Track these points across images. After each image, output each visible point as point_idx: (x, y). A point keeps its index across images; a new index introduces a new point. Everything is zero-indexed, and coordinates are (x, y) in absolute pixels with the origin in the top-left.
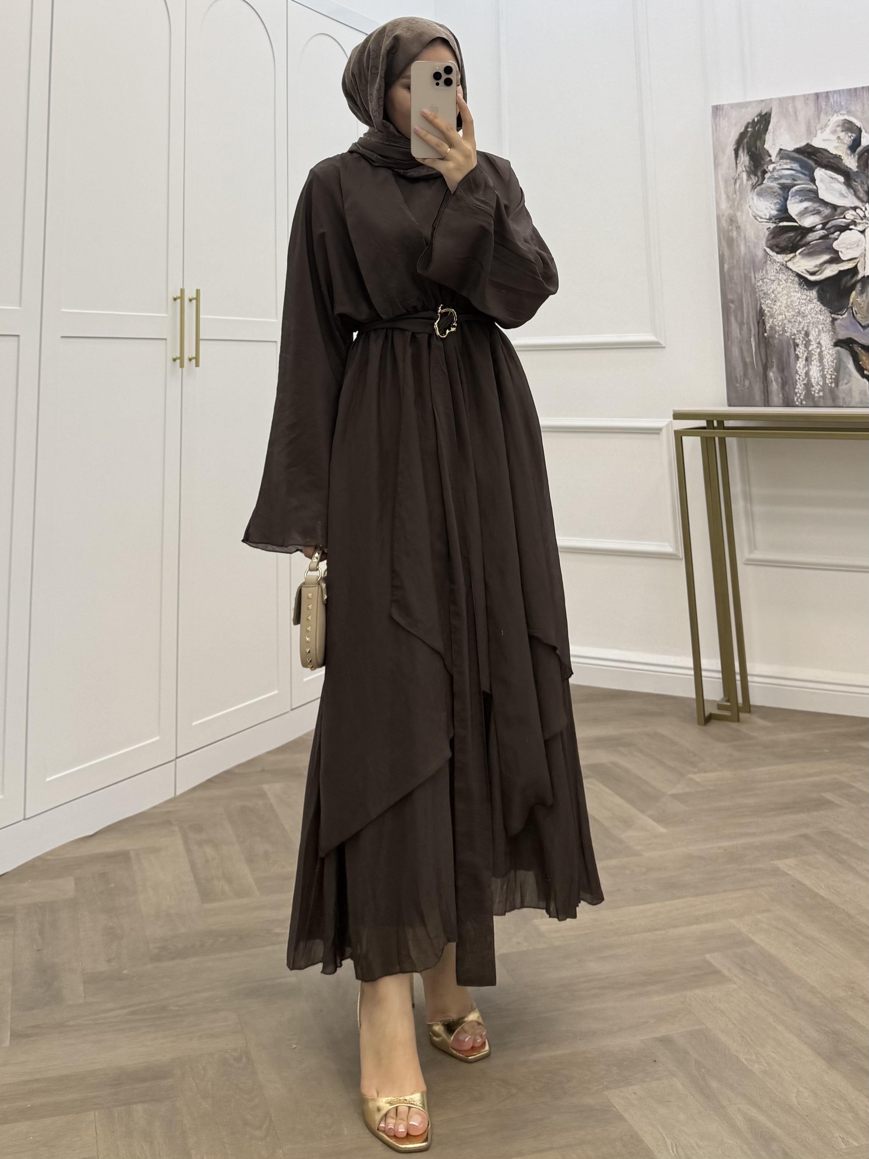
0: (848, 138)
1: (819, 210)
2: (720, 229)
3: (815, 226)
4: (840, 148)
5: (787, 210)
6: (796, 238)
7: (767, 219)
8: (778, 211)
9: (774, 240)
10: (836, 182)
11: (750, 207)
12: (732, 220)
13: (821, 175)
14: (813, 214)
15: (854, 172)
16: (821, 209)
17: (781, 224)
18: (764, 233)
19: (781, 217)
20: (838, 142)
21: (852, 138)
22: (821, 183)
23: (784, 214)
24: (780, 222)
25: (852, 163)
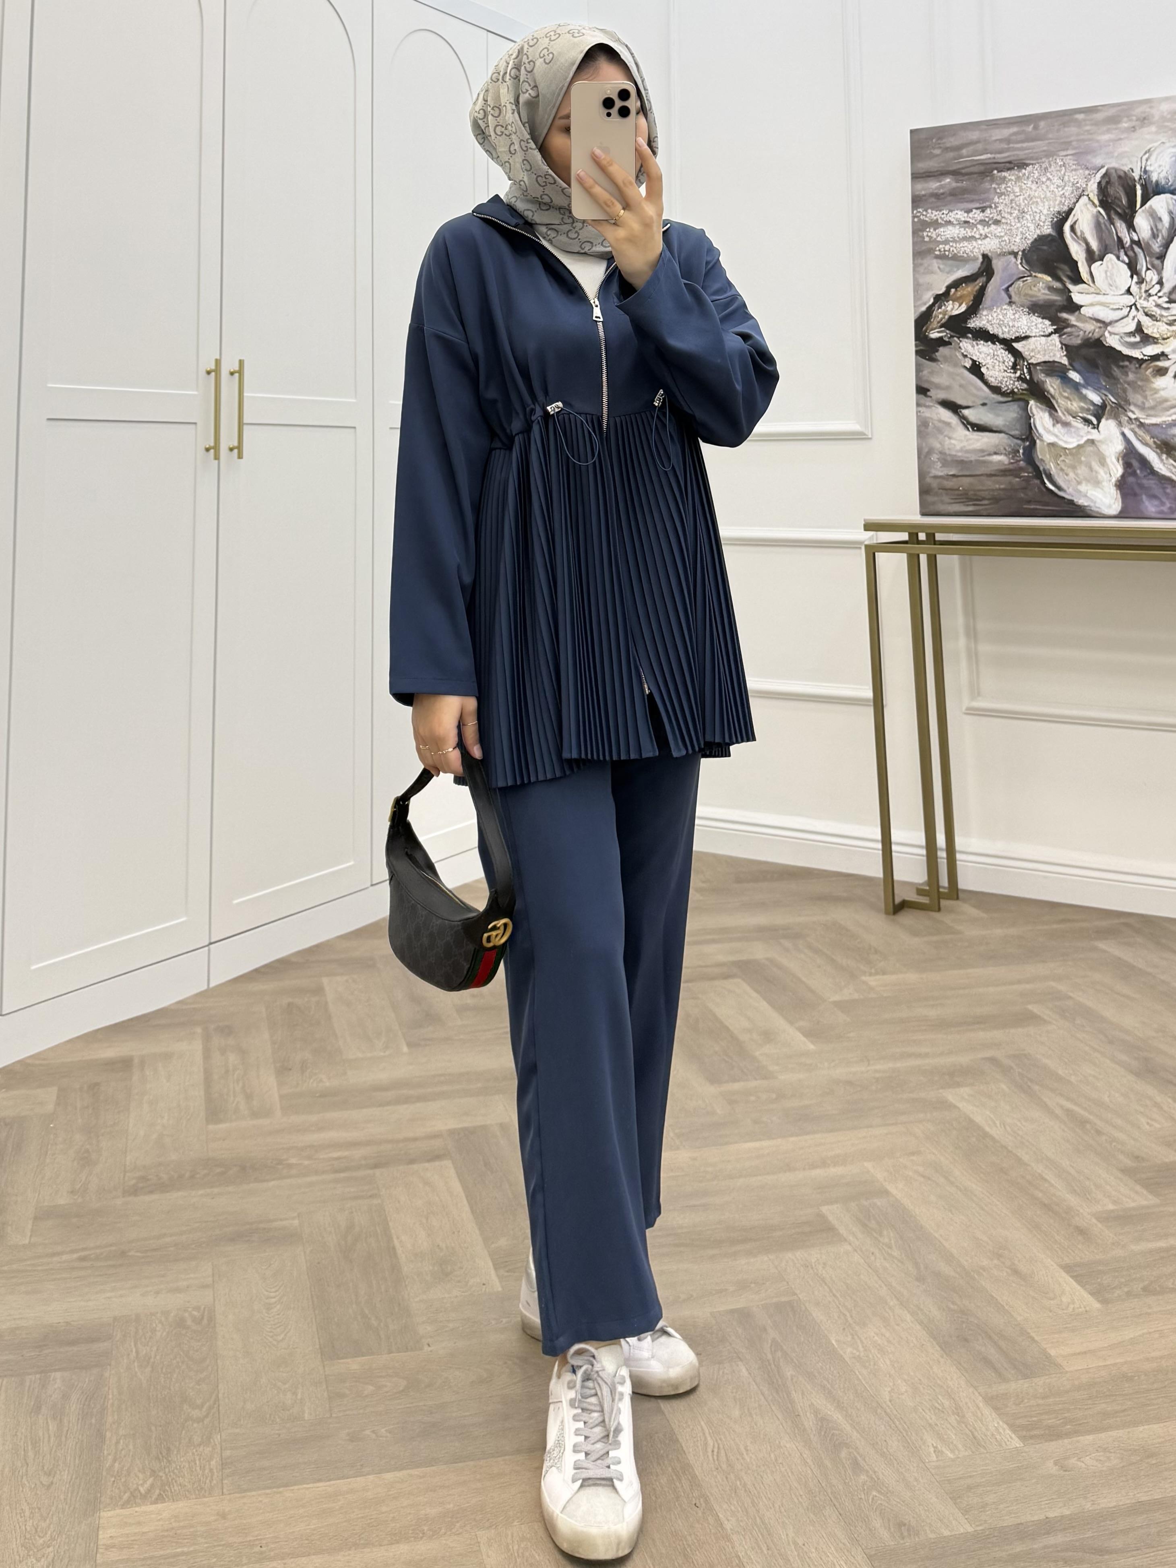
1: (1159, 237)
2: (1131, 105)
3: (1135, 231)
5: (1159, 193)
6: (1119, 206)
7: (1145, 168)
9: (1116, 178)
11: (1163, 143)
12: (1144, 120)
14: (1152, 229)
17: (1138, 187)
18: (1126, 165)
19: (1148, 186)
23: (1152, 190)
24: (1142, 185)
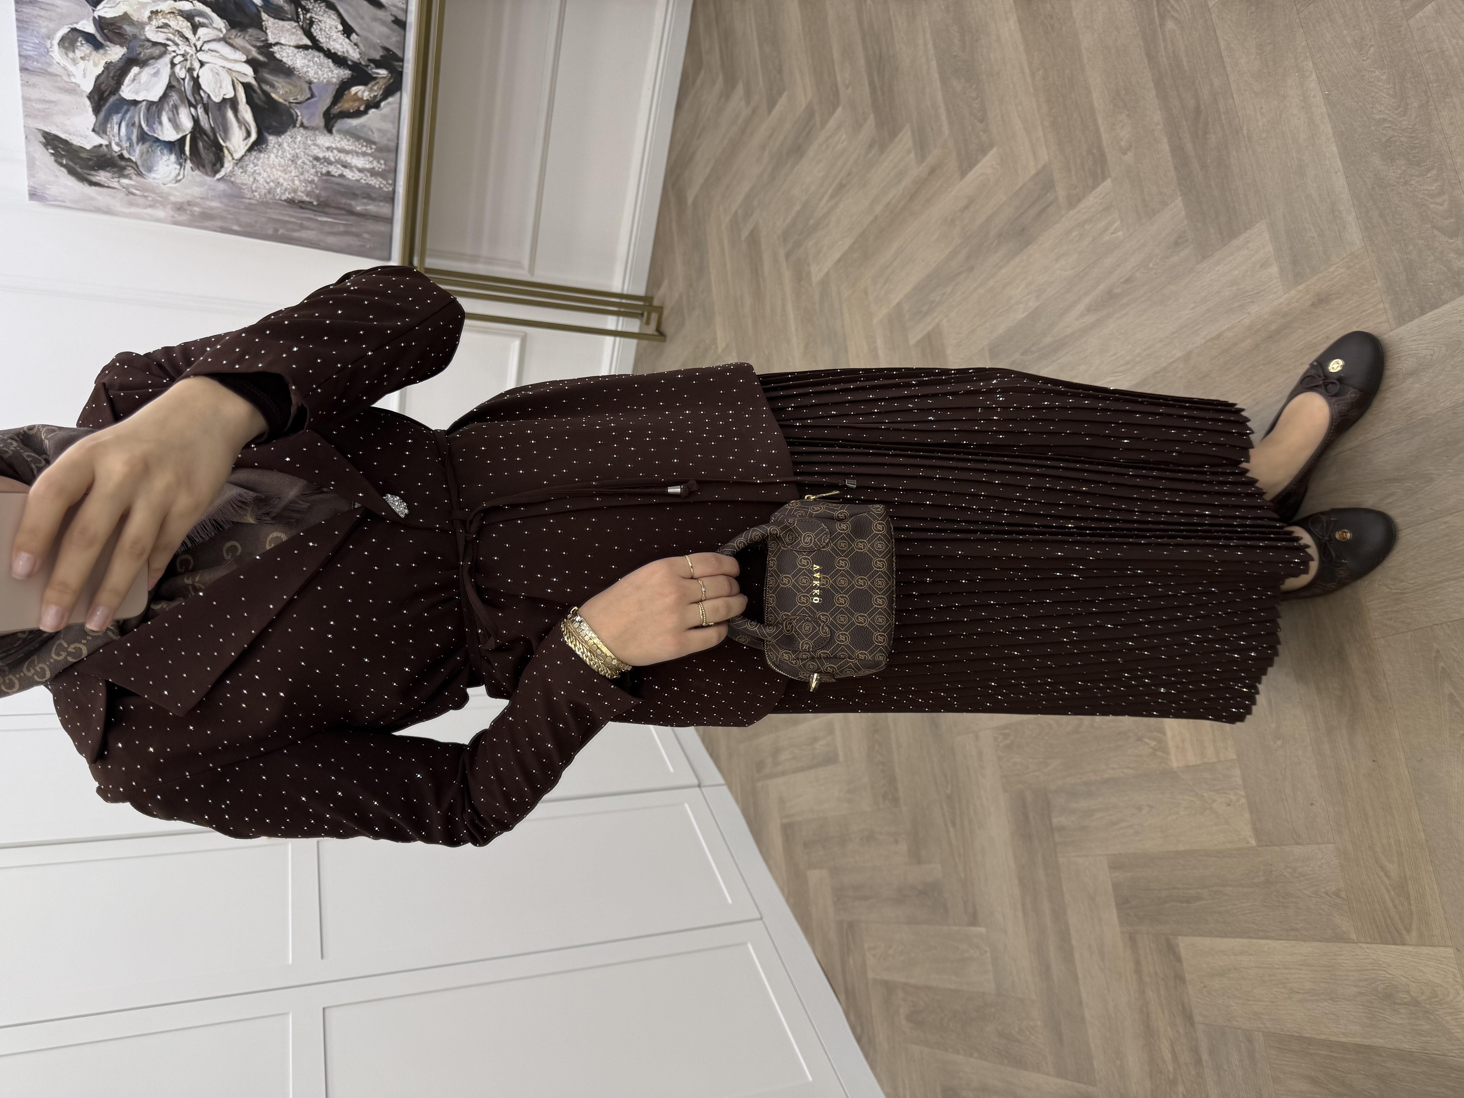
0: (84, 49)
1: (172, 106)
2: (190, 224)
3: (192, 115)
4: (96, 60)
5: (170, 143)
6: (205, 141)
7: (181, 168)
8: (171, 153)
10: (140, 76)
11: (163, 184)
12: (180, 208)
13: (129, 91)
14: (178, 114)
15: (128, 52)
16: (172, 103)
17: (188, 153)
19: (179, 152)
20: (89, 60)
21: (83, 42)
22: (140, 94)
23: (175, 147)
24: (184, 154)
25: (117, 52)
